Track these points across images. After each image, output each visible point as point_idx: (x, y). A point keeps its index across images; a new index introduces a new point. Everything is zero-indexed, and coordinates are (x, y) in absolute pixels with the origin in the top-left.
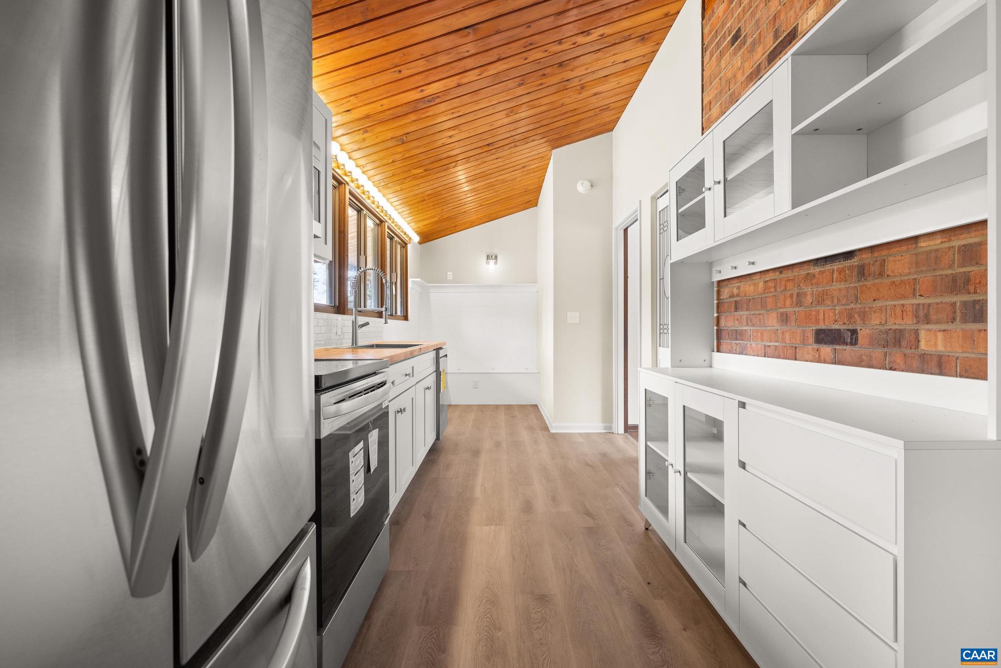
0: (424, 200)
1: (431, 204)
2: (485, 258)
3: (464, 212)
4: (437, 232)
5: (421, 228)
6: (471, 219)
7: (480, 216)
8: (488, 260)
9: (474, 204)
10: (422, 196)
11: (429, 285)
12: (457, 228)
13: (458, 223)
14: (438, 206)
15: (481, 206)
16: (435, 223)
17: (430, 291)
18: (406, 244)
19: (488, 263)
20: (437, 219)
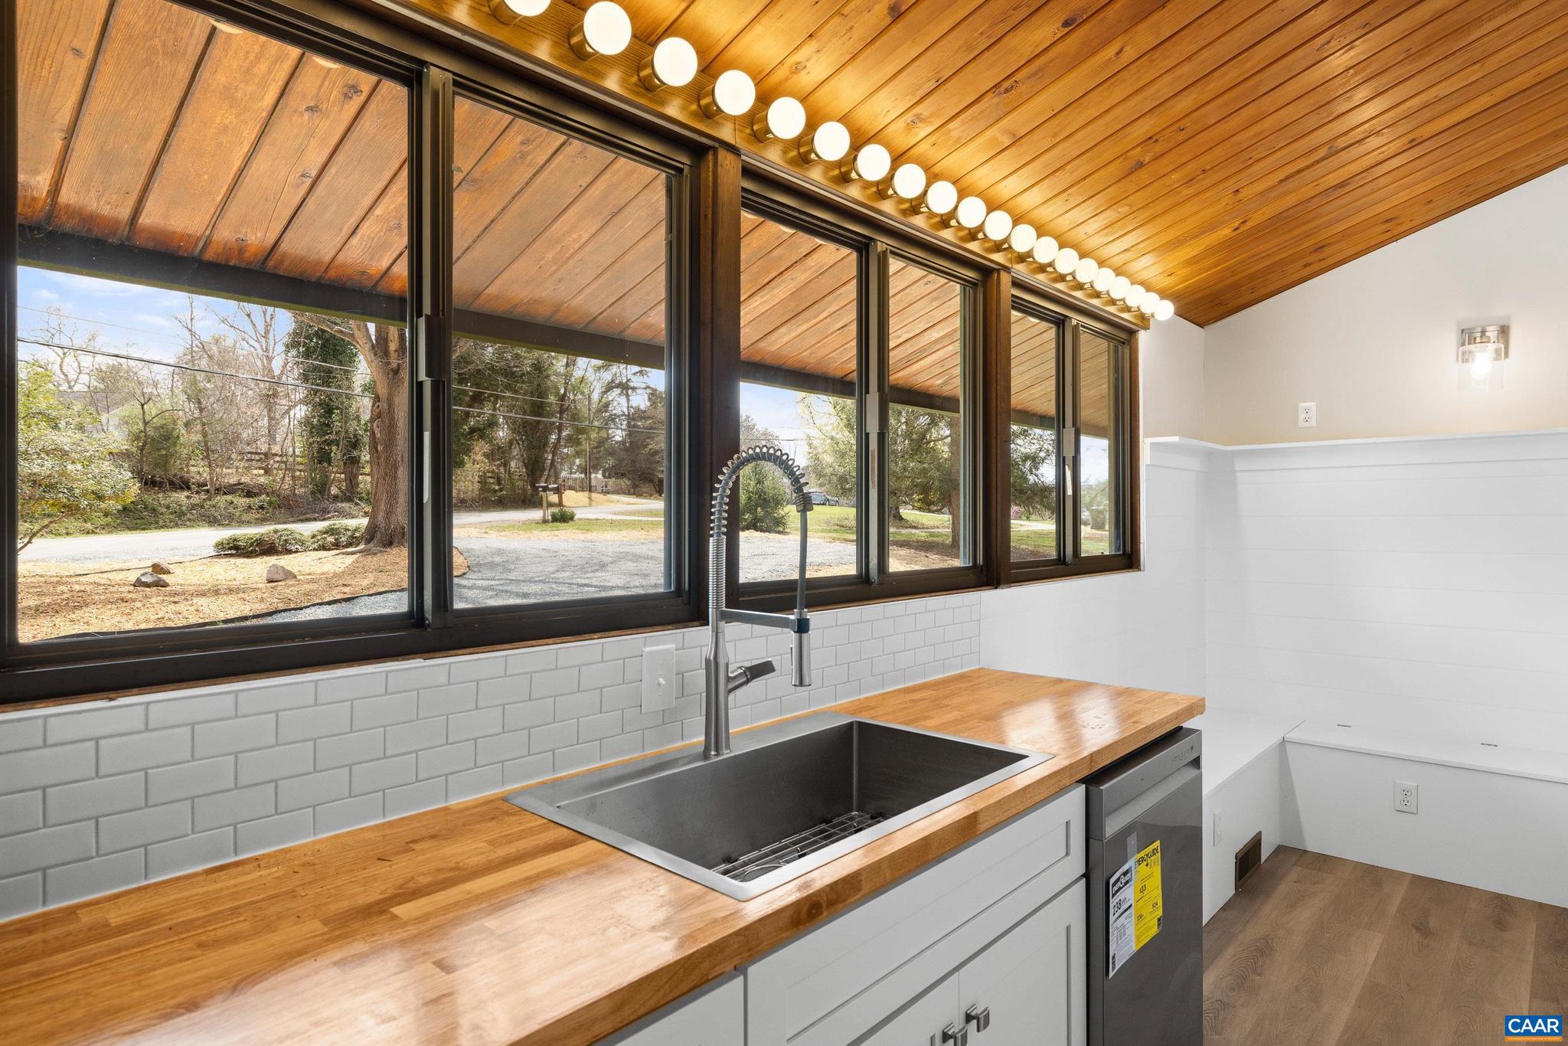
0: (1140, 165)
1: (1174, 177)
2: (1452, 337)
3: (1342, 185)
4: (1252, 277)
5: (1183, 272)
6: (1380, 208)
7: (1421, 189)
8: (1467, 347)
9: (1388, 135)
10: (1118, 149)
11: (1229, 448)
12: (1327, 251)
13: (1324, 235)
14: (1208, 182)
15: (1414, 144)
16: (1226, 246)
17: (1238, 467)
18: (1132, 333)
19: (1466, 358)
20: (1225, 232)
